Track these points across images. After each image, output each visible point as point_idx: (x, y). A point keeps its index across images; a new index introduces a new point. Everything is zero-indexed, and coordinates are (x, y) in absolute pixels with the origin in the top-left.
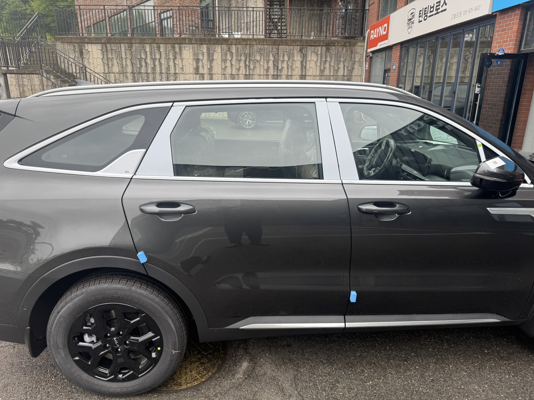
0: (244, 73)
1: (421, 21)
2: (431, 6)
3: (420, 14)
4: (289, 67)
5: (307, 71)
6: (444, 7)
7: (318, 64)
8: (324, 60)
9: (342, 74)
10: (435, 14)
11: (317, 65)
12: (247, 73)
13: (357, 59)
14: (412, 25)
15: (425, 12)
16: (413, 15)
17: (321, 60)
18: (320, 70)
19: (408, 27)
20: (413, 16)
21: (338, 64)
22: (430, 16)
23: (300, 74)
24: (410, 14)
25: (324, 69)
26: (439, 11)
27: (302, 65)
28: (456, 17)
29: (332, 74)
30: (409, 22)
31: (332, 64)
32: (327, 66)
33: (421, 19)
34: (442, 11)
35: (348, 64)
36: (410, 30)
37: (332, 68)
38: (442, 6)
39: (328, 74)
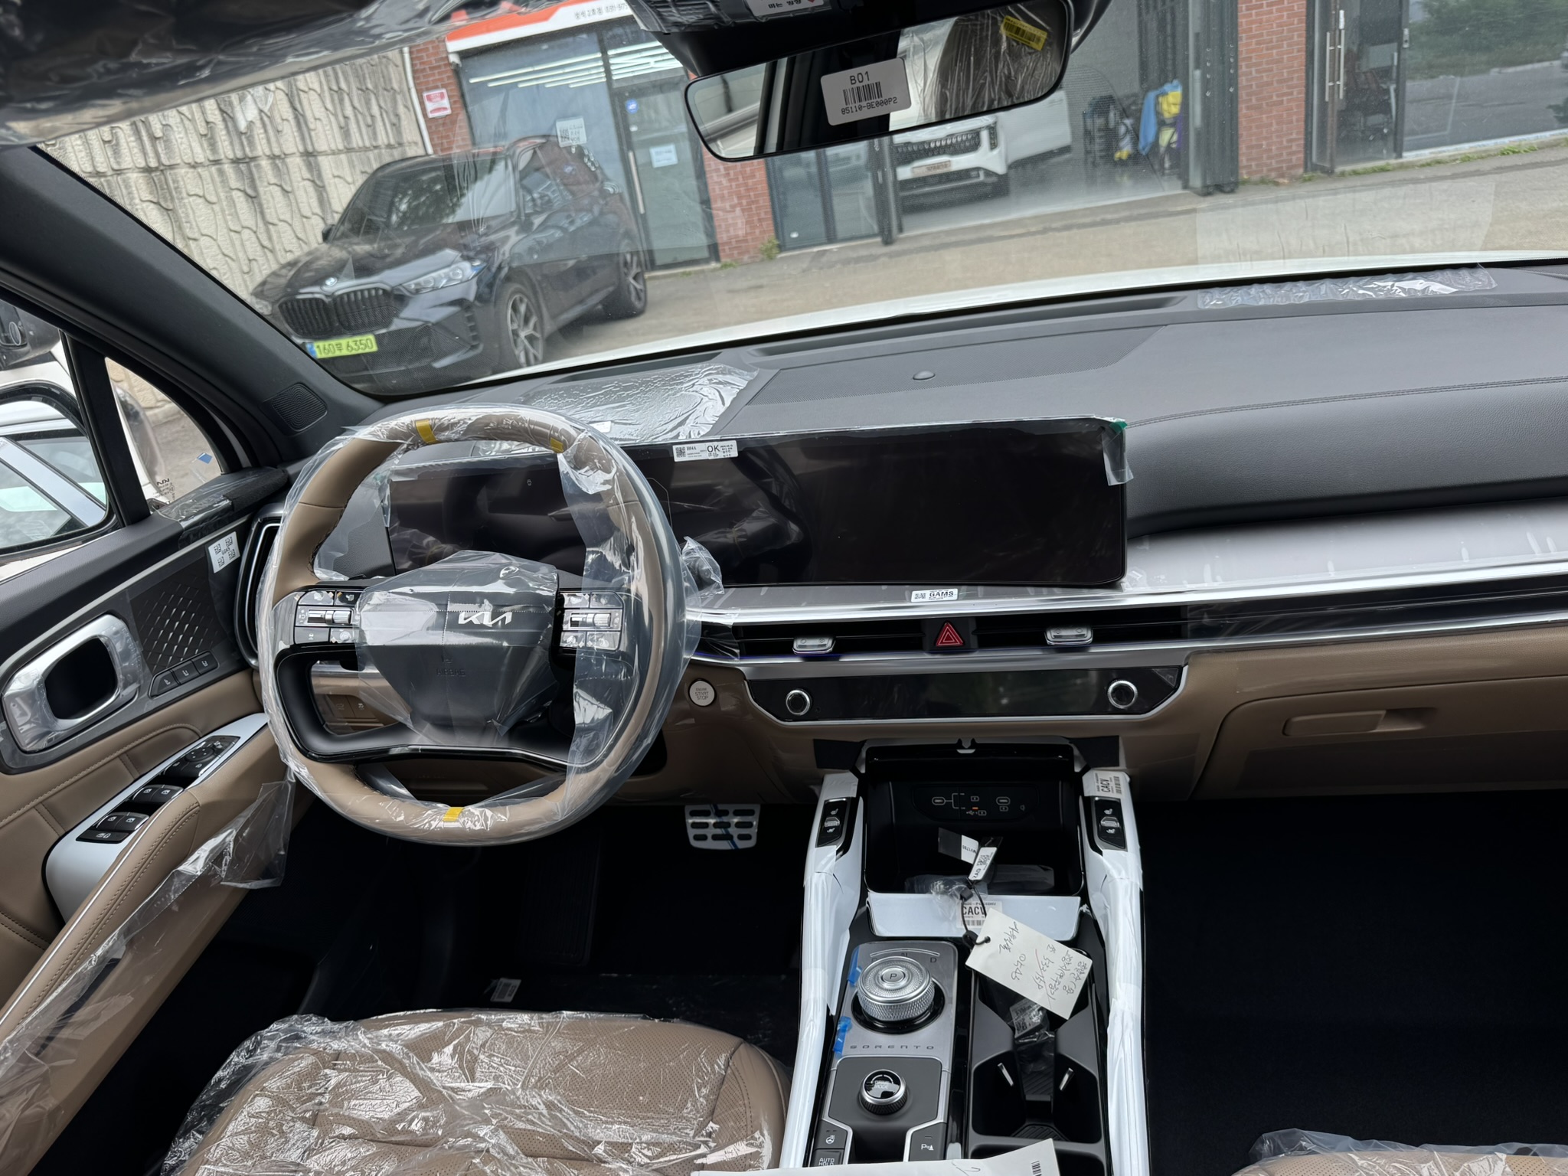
0: (143, 164)
4: (265, 119)
5: (313, 133)
7: (329, 106)
8: (335, 88)
9: (386, 142)
11: (327, 109)
12: (153, 164)
13: (396, 86)
17: (331, 89)
18: (341, 128)
21: (368, 103)
23: (301, 149)
25: (347, 125)
27: (295, 109)
29: (367, 144)
31: (357, 105)
32: (349, 111)
35: (385, 101)
37: (360, 117)
39: (361, 144)
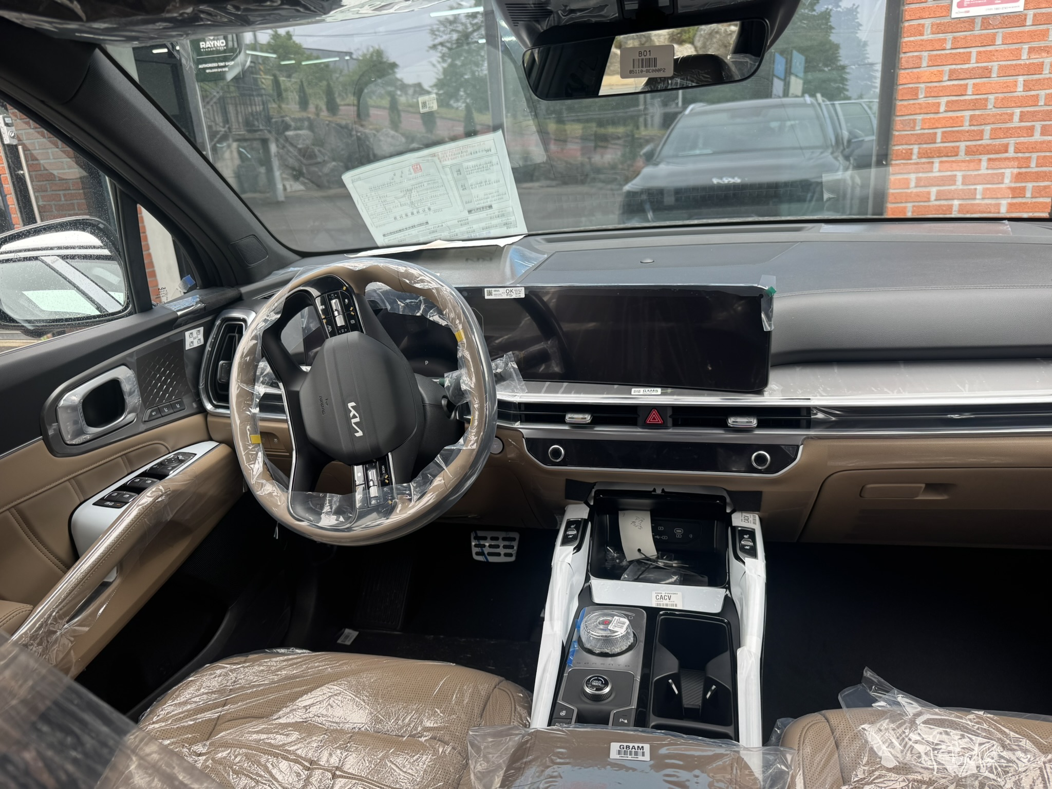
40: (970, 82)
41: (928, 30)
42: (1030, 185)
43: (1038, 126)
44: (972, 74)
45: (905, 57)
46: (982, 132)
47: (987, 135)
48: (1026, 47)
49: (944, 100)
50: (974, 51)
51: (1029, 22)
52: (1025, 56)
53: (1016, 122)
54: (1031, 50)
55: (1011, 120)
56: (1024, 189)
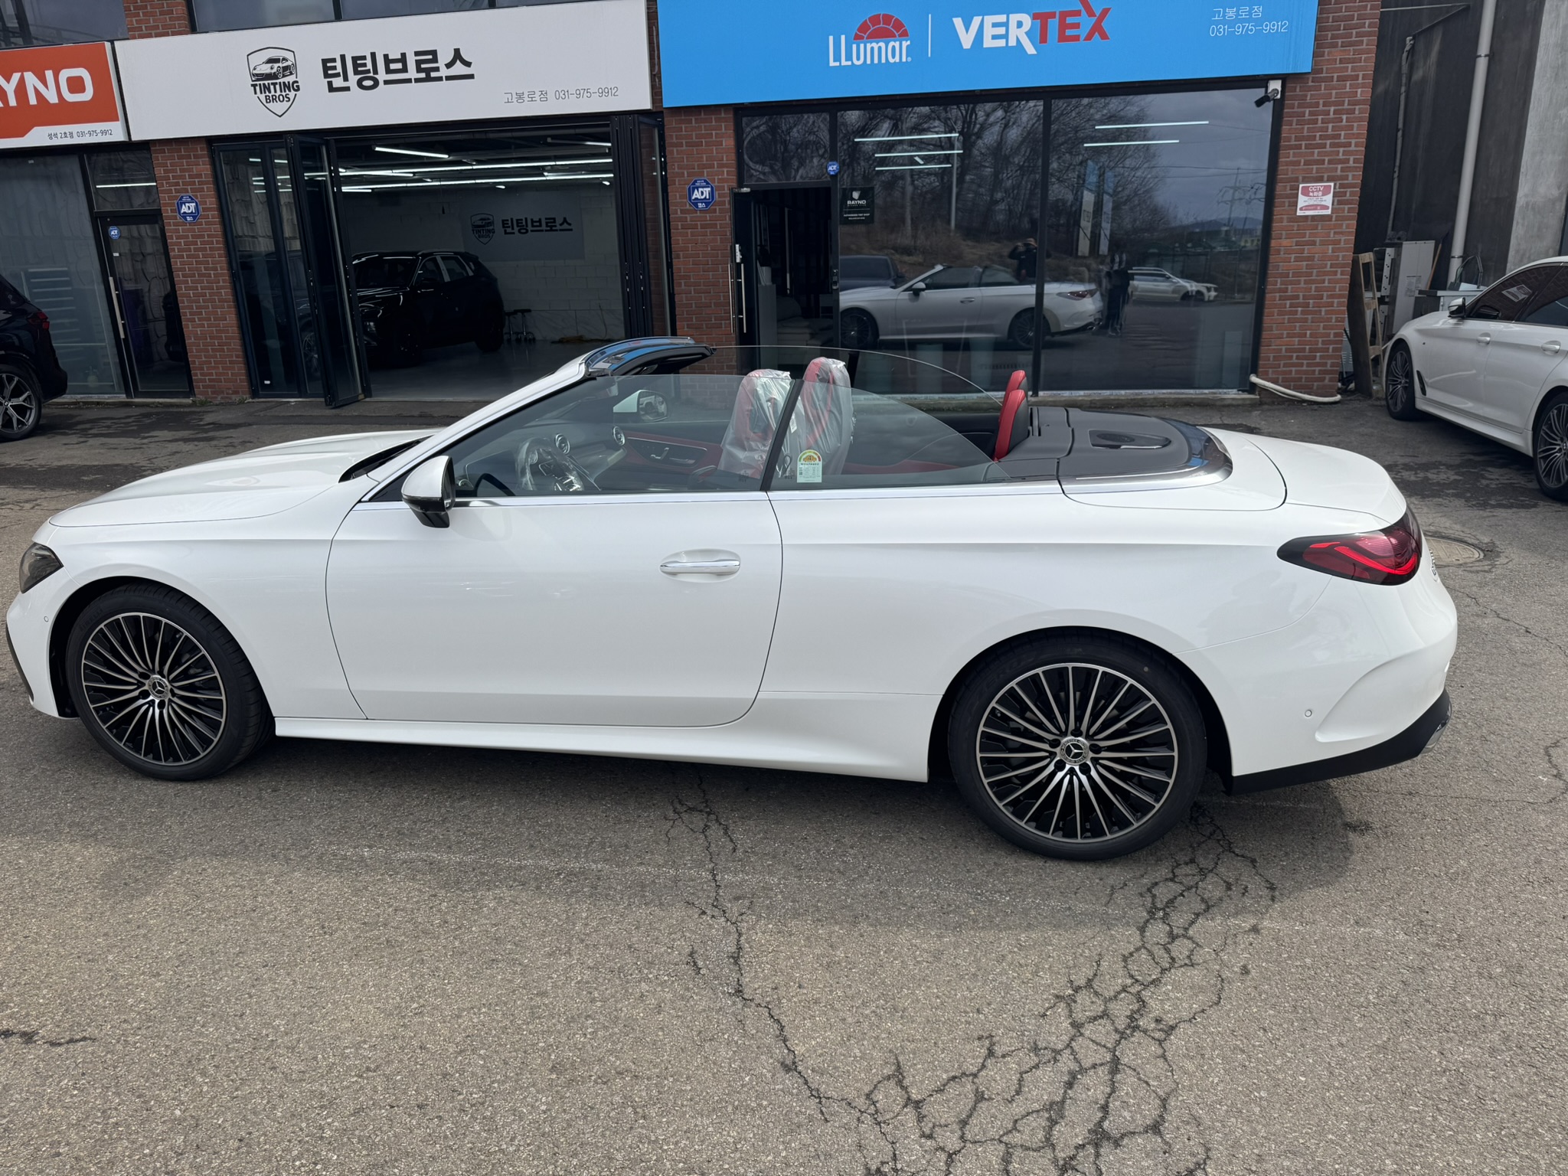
1: (347, 89)
2: (386, 56)
3: (326, 69)
6: (459, 69)
10: (417, 80)
14: (292, 94)
15: (355, 66)
16: (280, 65)
19: (263, 97)
20: (285, 68)
22: (386, 82)
24: (265, 60)
26: (433, 74)
28: (526, 99)
30: (266, 82)
33: (338, 82)
34: (449, 78)
36: (279, 107)
38: (449, 66)
40: (1306, 247)
41: (1285, 221)
42: (1336, 301)
43: (1339, 270)
44: (1307, 243)
45: (1274, 234)
46: (1312, 272)
47: (1314, 274)
48: (1332, 231)
49: (1293, 256)
50: (1308, 232)
51: (1334, 219)
52: (1332, 235)
53: (1328, 269)
54: (1335, 233)
55: (1326, 267)
56: (1333, 302)
